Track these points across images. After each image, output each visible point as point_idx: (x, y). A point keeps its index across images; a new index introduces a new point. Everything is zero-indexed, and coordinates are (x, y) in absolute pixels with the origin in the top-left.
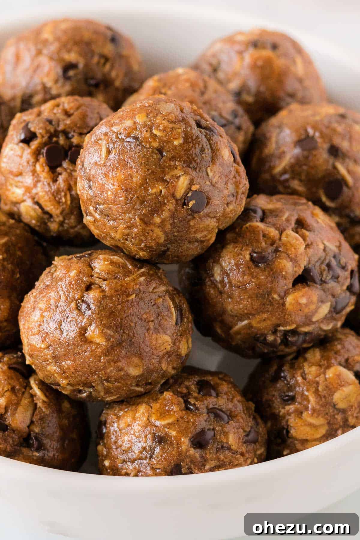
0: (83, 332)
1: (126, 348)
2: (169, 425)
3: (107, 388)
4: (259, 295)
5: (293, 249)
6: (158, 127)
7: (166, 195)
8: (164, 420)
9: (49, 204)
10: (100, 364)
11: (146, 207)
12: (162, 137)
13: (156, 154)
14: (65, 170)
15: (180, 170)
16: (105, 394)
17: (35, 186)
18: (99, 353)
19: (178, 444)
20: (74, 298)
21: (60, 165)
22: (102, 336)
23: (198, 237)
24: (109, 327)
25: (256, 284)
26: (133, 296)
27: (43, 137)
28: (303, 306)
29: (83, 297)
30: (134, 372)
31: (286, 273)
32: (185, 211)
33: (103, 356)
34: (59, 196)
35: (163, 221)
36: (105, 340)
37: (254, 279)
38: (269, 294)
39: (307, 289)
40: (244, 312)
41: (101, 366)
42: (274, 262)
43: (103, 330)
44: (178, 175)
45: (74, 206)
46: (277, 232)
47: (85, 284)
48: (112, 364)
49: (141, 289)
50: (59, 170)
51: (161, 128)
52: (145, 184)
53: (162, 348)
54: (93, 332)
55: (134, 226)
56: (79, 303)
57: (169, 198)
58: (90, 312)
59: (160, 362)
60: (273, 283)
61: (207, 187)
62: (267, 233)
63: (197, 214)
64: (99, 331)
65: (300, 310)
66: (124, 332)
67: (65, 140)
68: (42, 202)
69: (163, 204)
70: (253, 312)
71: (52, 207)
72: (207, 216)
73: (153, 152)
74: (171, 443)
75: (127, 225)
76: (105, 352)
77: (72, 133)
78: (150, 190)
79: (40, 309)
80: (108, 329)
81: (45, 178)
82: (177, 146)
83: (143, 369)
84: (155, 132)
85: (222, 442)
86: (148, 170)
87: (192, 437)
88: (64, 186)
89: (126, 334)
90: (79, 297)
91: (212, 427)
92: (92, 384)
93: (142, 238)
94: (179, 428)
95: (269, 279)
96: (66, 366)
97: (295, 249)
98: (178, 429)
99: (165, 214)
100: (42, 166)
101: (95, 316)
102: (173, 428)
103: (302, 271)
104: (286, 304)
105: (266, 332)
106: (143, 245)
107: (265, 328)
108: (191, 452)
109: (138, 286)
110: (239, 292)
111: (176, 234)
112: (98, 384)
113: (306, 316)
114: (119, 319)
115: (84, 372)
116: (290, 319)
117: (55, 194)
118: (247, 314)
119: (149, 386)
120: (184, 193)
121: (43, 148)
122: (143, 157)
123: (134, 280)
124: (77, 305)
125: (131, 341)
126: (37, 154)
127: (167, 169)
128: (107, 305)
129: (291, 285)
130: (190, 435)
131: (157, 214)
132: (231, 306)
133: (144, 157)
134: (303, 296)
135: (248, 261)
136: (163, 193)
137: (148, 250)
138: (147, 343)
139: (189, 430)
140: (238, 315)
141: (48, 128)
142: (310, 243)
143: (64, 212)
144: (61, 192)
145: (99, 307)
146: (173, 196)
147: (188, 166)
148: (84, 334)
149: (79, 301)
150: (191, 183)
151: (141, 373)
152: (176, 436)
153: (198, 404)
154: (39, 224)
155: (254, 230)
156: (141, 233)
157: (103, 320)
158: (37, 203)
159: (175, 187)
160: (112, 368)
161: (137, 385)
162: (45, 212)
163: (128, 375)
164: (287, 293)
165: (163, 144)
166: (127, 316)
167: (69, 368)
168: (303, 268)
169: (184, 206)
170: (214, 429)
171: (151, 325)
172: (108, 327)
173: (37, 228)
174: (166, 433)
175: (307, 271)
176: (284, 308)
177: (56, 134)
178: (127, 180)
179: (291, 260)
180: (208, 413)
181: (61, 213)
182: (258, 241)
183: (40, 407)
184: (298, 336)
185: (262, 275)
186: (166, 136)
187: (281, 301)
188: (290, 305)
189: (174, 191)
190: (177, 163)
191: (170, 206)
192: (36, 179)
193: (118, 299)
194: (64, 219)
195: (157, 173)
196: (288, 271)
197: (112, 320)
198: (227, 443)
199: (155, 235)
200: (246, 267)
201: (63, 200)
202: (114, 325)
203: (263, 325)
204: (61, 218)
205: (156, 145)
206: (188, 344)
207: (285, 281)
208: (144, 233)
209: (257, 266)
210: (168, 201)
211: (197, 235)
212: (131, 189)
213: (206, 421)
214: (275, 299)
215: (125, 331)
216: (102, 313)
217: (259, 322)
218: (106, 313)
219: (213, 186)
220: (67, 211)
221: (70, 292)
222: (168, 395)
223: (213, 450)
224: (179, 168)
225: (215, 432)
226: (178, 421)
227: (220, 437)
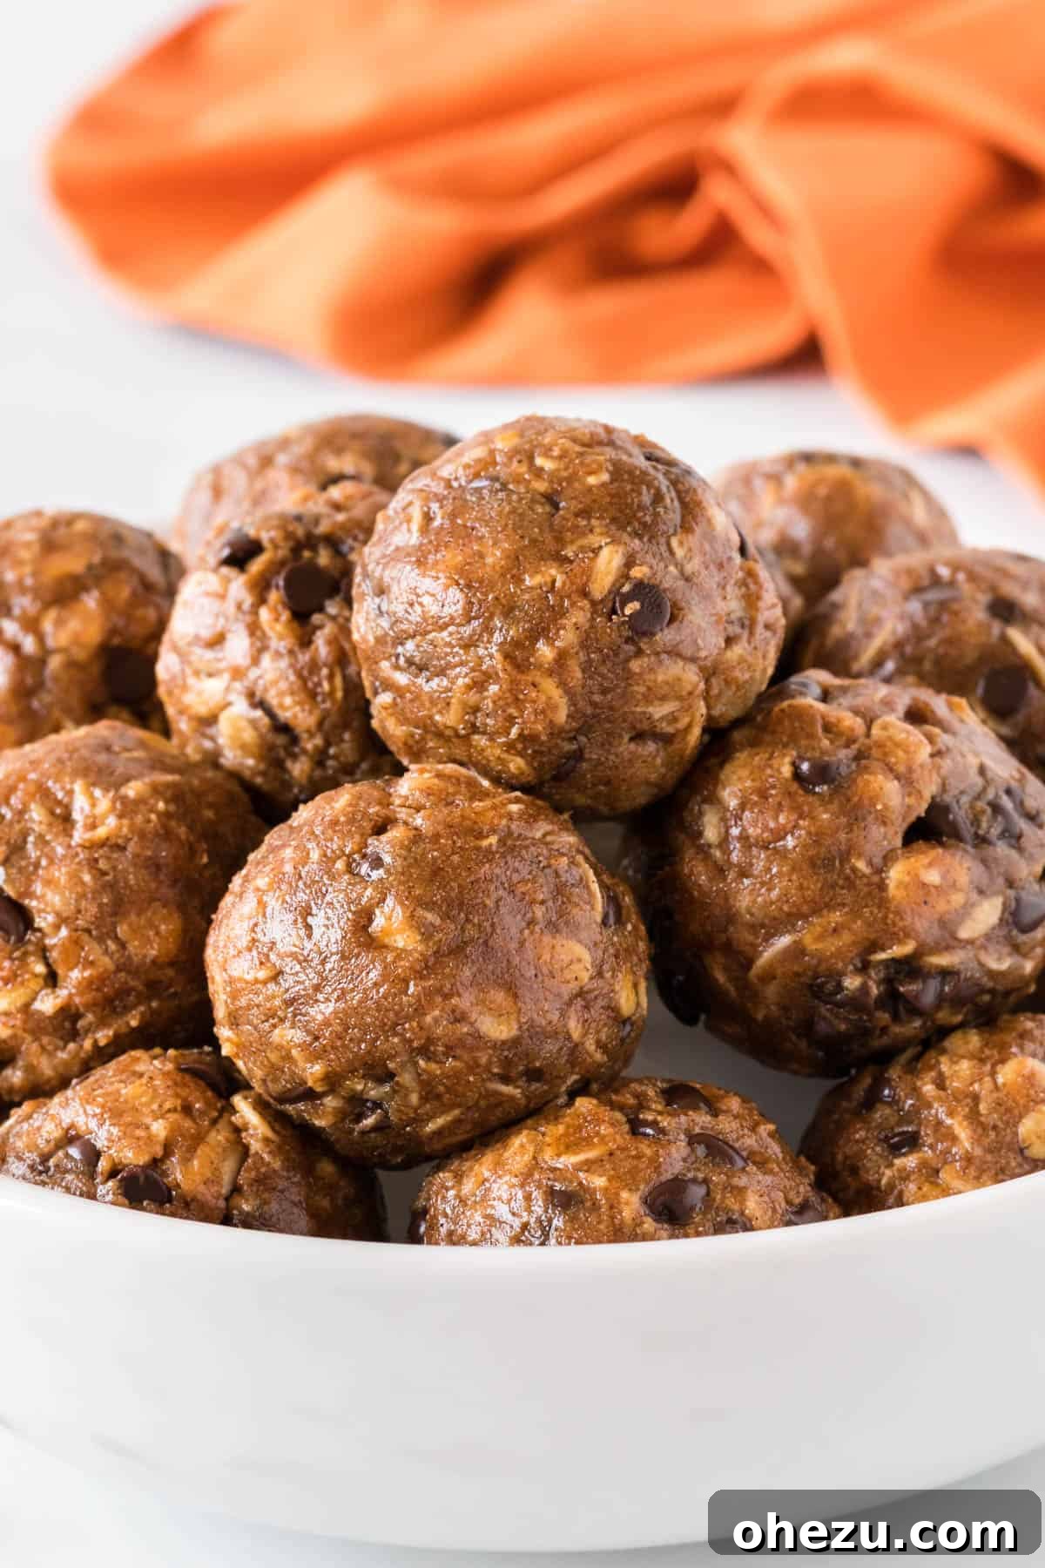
0: (363, 922)
1: (473, 962)
2: (588, 1166)
3: (425, 1077)
4: (819, 862)
5: (900, 753)
6: (547, 452)
7: (566, 588)
8: (575, 1153)
9: (288, 701)
10: (405, 999)
11: (517, 621)
12: (558, 470)
13: (542, 504)
14: (334, 618)
15: (601, 534)
16: (424, 1099)
17: (256, 661)
18: (404, 971)
19: (612, 1207)
20: (343, 852)
21: (321, 609)
22: (412, 926)
23: (657, 716)
24: (430, 906)
25: (809, 833)
26: (493, 840)
27: (276, 547)
28: (933, 890)
29: (366, 846)
30: (497, 1029)
31: (886, 807)
32: (615, 627)
33: (415, 978)
34: (315, 679)
35: (562, 656)
36: (419, 938)
37: (804, 819)
38: (845, 856)
39: (940, 851)
40: (781, 909)
41: (410, 1006)
42: (854, 781)
43: (415, 910)
44: (596, 545)
45: (353, 705)
46: (859, 720)
47: (371, 820)
48: (439, 999)
49: (513, 827)
50: (316, 618)
51: (556, 452)
52: (514, 568)
53: (569, 975)
54: (390, 919)
55: (490, 677)
56: (354, 860)
57: (575, 597)
58: (381, 871)
59: (563, 1014)
60: (851, 830)
61: (669, 579)
62: (833, 720)
63: (646, 640)
64: (404, 912)
65: (925, 903)
66: (468, 920)
67: (333, 558)
68: (272, 699)
69: (558, 613)
70: (805, 909)
71: (297, 708)
72: (674, 653)
73: (533, 501)
74: (594, 1204)
75: (472, 679)
76: (418, 968)
77: (350, 542)
78: (527, 583)
79: (258, 889)
80: (426, 909)
81: (281, 638)
82: (593, 486)
83: (519, 1021)
84: (539, 461)
85: (728, 1210)
86: (522, 537)
87: (650, 1193)
88: (329, 653)
89: (474, 925)
90: (356, 848)
91: (701, 1176)
92: (385, 1066)
93: (513, 711)
94: (613, 1169)
95: (843, 820)
96: (320, 1017)
97: (906, 752)
98: (612, 1173)
99: (567, 637)
100: (275, 610)
101: (394, 880)
102: (600, 1169)
103: (925, 806)
104: (887, 885)
105: (840, 965)
106: (514, 731)
107: (839, 954)
108: (646, 1226)
109: (504, 822)
110: (768, 858)
111: (597, 698)
112: (403, 1065)
113: (943, 923)
114: (454, 884)
115: (365, 1029)
116: (901, 924)
117: (305, 673)
118: (789, 915)
119: (538, 1085)
120: (614, 585)
121: (278, 573)
122: (510, 513)
123: (494, 807)
124: (349, 865)
125: (486, 943)
126: (261, 589)
127: (569, 534)
128: (424, 855)
129: (898, 842)
130: (642, 1187)
131: (547, 638)
132: (748, 898)
133: (513, 511)
134: (930, 865)
135: (786, 780)
136: (558, 584)
137: (529, 752)
138: (530, 954)
139: (642, 1174)
140: (767, 921)
141: (291, 528)
142: (944, 749)
143: (327, 725)
144: (320, 669)
145: (405, 859)
146: (585, 594)
147: (622, 528)
148: (365, 928)
149: (356, 856)
150: (630, 563)
151: (514, 1032)
152: (606, 1189)
153: (664, 1122)
154: (262, 767)
155: (801, 715)
156: (508, 695)
157: (413, 887)
158: (261, 704)
159: (588, 573)
160: (437, 1013)
161: (505, 1079)
162: (282, 728)
163: (480, 1037)
164: (888, 858)
165: (560, 485)
166: (477, 881)
167: (327, 1023)
168: (930, 800)
169: (614, 617)
170: (706, 1181)
171: (539, 912)
172: (427, 904)
173: (259, 780)
174: (580, 1184)
175: (938, 809)
176: (884, 894)
177: (310, 542)
178: (469, 564)
179: (898, 778)
180: (690, 1144)
181: (320, 724)
182: (811, 736)
183: (257, 1153)
184: (924, 982)
185: (826, 811)
186: (566, 469)
187: (876, 879)
188: (898, 887)
189: (588, 580)
190: (594, 522)
191: (579, 616)
192: (259, 644)
193: (454, 842)
194: (328, 744)
195: (544, 542)
196: (891, 804)
197: (438, 889)
198: (742, 1213)
199: (543, 698)
200: (784, 794)
201: (326, 686)
202: (444, 899)
203: (831, 946)
204: (318, 741)
205: (541, 486)
206: (637, 994)
207: (882, 830)
208: (515, 697)
209: (809, 792)
210: (573, 604)
211: (651, 709)
212: (481, 582)
213: (684, 1160)
214: (860, 871)
215: (471, 917)
216: (412, 871)
217: (820, 938)
218: (424, 871)
219: (687, 580)
220: (333, 718)
221: (332, 840)
222: (583, 1104)
223: (704, 1226)
224: (598, 530)
225: (708, 1188)
226: (611, 1154)
227: (724, 1198)
